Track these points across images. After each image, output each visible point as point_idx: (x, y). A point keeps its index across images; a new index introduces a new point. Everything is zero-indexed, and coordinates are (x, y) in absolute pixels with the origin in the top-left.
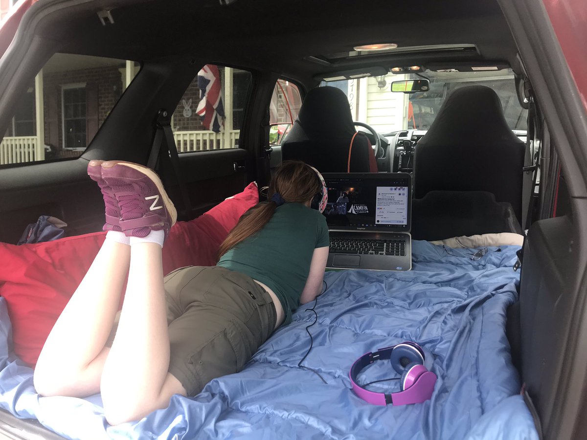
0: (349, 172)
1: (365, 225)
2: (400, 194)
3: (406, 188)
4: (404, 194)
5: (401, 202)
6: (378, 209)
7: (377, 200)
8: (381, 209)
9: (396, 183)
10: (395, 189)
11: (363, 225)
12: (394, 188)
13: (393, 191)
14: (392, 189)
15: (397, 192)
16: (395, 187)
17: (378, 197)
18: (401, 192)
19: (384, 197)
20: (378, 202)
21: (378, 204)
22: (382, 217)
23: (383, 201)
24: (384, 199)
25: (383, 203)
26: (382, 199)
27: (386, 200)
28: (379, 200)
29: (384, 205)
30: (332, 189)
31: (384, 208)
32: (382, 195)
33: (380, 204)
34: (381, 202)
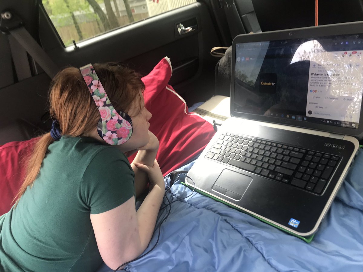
1: (290, 118)
4: (358, 65)
6: (311, 91)
7: (310, 75)
8: (316, 91)
9: (344, 43)
10: (343, 56)
11: (288, 116)
13: (339, 60)
15: (347, 60)
16: (343, 52)
17: (311, 70)
18: (353, 60)
19: (321, 71)
20: (312, 80)
21: (312, 83)
22: (316, 105)
23: (319, 79)
24: (322, 75)
25: (319, 82)
26: (318, 75)
27: (325, 76)
28: (313, 76)
29: (321, 85)
30: (249, 59)
31: (321, 92)
32: (318, 68)
33: (315, 84)
34: (316, 80)
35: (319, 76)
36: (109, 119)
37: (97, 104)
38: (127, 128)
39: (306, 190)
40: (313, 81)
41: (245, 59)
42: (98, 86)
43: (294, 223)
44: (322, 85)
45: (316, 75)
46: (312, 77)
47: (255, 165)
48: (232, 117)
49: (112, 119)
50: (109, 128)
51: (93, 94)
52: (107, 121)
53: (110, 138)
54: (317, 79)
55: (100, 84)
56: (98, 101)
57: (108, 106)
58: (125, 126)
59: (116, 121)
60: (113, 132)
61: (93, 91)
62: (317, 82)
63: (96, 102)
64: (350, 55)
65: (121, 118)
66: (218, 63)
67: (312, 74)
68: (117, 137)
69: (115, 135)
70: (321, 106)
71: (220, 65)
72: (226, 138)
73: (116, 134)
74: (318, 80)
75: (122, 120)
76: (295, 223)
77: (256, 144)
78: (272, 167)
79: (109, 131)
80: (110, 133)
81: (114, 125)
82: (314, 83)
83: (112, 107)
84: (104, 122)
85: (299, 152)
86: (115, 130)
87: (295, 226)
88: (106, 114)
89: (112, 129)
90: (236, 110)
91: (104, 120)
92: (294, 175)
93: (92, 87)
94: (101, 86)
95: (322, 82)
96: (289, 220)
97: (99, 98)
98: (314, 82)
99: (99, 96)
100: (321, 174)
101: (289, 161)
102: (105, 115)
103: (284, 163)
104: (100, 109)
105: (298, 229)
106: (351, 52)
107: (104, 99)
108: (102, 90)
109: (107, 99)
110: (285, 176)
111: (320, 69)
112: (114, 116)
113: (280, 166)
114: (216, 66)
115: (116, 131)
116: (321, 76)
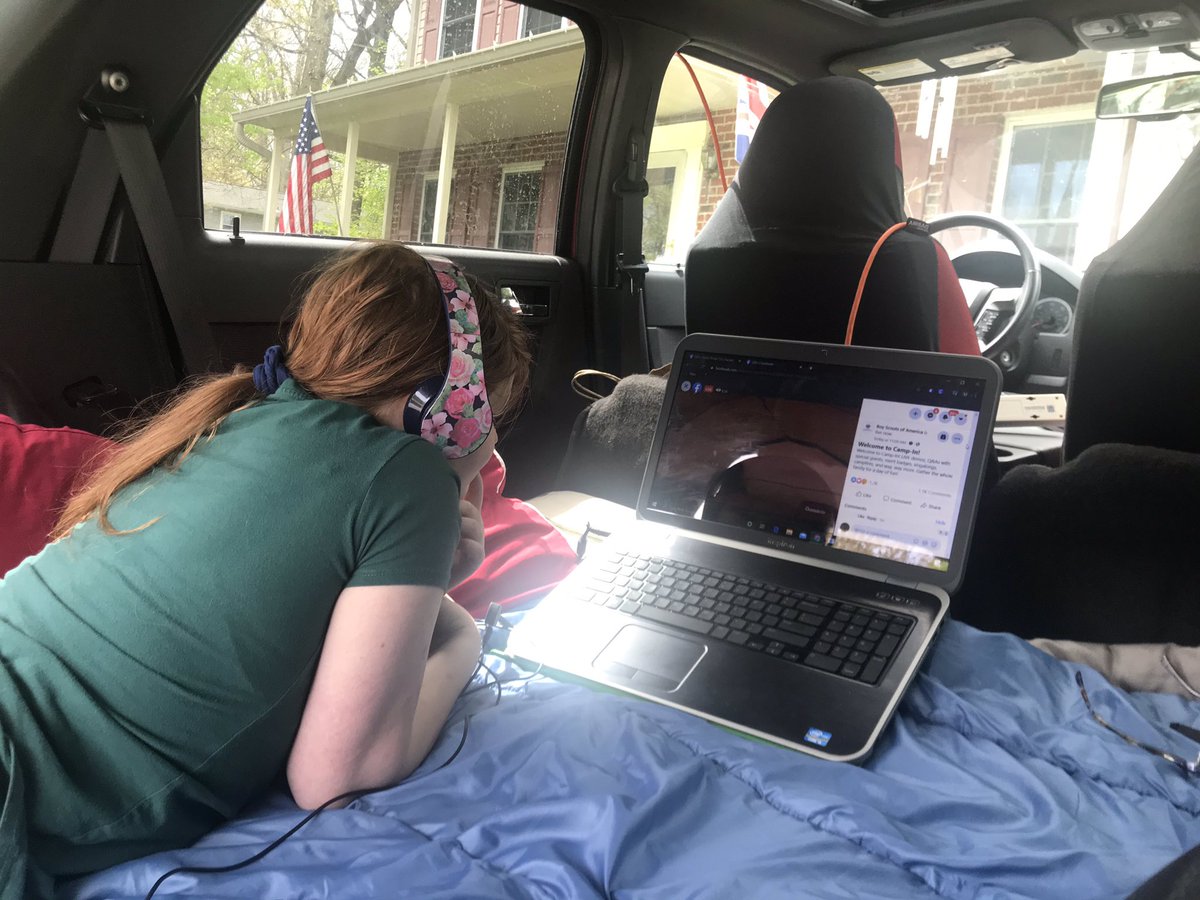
0: (848, 344)
1: (796, 535)
2: (943, 437)
3: (972, 417)
4: (958, 439)
5: (940, 469)
6: (854, 480)
7: (856, 446)
8: (864, 482)
9: (936, 391)
10: (930, 415)
11: (790, 532)
12: (925, 409)
13: (922, 422)
14: (916, 414)
15: (937, 425)
16: (931, 408)
17: (861, 435)
18: (951, 427)
19: (882, 440)
20: (857, 456)
21: (858, 462)
22: (862, 512)
23: (875, 456)
24: (882, 448)
25: (875, 462)
26: (873, 447)
27: (888, 452)
28: (862, 448)
29: (877, 468)
30: (714, 389)
31: (876, 483)
32: (877, 432)
33: (864, 466)
34: (867, 458)
35: (875, 450)
36: (461, 385)
37: (453, 339)
38: (481, 428)
39: (841, 675)
40: (859, 460)
41: (702, 388)
42: (468, 306)
43: (816, 736)
44: (881, 469)
45: (868, 445)
46: (859, 450)
47: (712, 621)
48: (638, 518)
49: (467, 387)
50: (449, 407)
51: (453, 315)
52: (455, 388)
53: (435, 430)
54: (870, 455)
55: (473, 303)
56: (459, 335)
57: (475, 356)
58: (478, 419)
59: (472, 397)
60: (450, 420)
61: (455, 310)
62: (868, 461)
63: (452, 335)
64: (945, 417)
65: (484, 397)
66: (586, 410)
67: (861, 444)
68: (448, 437)
69: (449, 427)
70: (871, 516)
71: (593, 416)
72: (628, 561)
73: (452, 429)
74: (872, 459)
75: (484, 402)
76: (820, 737)
77: (710, 579)
78: (756, 629)
79: (444, 411)
80: (444, 416)
81: (463, 403)
82: (863, 463)
83: (481, 363)
84: (447, 386)
85: (818, 603)
86: (455, 417)
87: (820, 743)
88: (462, 372)
89: (452, 411)
90: (655, 504)
91: (451, 381)
92: (809, 648)
93: (453, 301)
94: (475, 309)
95: (880, 463)
96: (806, 731)
97: (462, 330)
98: (865, 460)
99: (463, 327)
100: (875, 648)
101: (796, 620)
102: (459, 371)
103: (785, 621)
104: (455, 353)
105: (829, 748)
106: (947, 410)
107: (472, 338)
108: (473, 318)
109: (477, 341)
110: (789, 648)
111: (878, 436)
112: (474, 384)
113: (775, 627)
114: (581, 414)
115: (457, 420)
116: (880, 450)
